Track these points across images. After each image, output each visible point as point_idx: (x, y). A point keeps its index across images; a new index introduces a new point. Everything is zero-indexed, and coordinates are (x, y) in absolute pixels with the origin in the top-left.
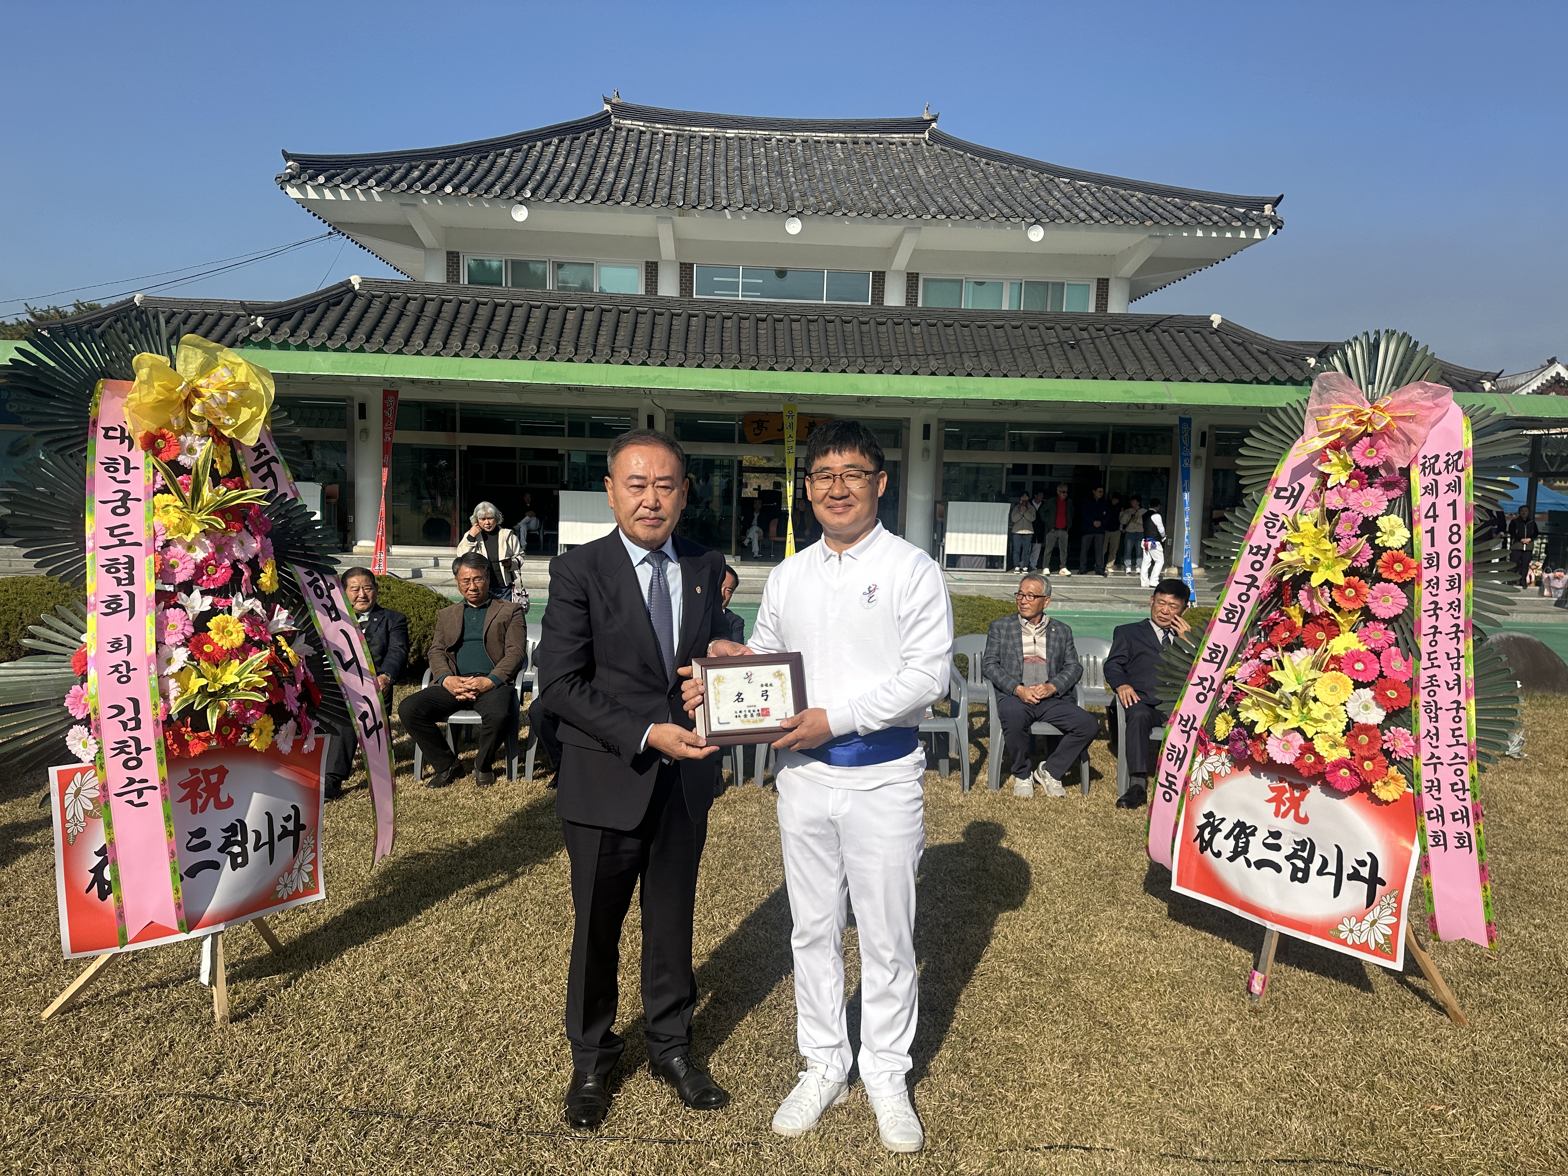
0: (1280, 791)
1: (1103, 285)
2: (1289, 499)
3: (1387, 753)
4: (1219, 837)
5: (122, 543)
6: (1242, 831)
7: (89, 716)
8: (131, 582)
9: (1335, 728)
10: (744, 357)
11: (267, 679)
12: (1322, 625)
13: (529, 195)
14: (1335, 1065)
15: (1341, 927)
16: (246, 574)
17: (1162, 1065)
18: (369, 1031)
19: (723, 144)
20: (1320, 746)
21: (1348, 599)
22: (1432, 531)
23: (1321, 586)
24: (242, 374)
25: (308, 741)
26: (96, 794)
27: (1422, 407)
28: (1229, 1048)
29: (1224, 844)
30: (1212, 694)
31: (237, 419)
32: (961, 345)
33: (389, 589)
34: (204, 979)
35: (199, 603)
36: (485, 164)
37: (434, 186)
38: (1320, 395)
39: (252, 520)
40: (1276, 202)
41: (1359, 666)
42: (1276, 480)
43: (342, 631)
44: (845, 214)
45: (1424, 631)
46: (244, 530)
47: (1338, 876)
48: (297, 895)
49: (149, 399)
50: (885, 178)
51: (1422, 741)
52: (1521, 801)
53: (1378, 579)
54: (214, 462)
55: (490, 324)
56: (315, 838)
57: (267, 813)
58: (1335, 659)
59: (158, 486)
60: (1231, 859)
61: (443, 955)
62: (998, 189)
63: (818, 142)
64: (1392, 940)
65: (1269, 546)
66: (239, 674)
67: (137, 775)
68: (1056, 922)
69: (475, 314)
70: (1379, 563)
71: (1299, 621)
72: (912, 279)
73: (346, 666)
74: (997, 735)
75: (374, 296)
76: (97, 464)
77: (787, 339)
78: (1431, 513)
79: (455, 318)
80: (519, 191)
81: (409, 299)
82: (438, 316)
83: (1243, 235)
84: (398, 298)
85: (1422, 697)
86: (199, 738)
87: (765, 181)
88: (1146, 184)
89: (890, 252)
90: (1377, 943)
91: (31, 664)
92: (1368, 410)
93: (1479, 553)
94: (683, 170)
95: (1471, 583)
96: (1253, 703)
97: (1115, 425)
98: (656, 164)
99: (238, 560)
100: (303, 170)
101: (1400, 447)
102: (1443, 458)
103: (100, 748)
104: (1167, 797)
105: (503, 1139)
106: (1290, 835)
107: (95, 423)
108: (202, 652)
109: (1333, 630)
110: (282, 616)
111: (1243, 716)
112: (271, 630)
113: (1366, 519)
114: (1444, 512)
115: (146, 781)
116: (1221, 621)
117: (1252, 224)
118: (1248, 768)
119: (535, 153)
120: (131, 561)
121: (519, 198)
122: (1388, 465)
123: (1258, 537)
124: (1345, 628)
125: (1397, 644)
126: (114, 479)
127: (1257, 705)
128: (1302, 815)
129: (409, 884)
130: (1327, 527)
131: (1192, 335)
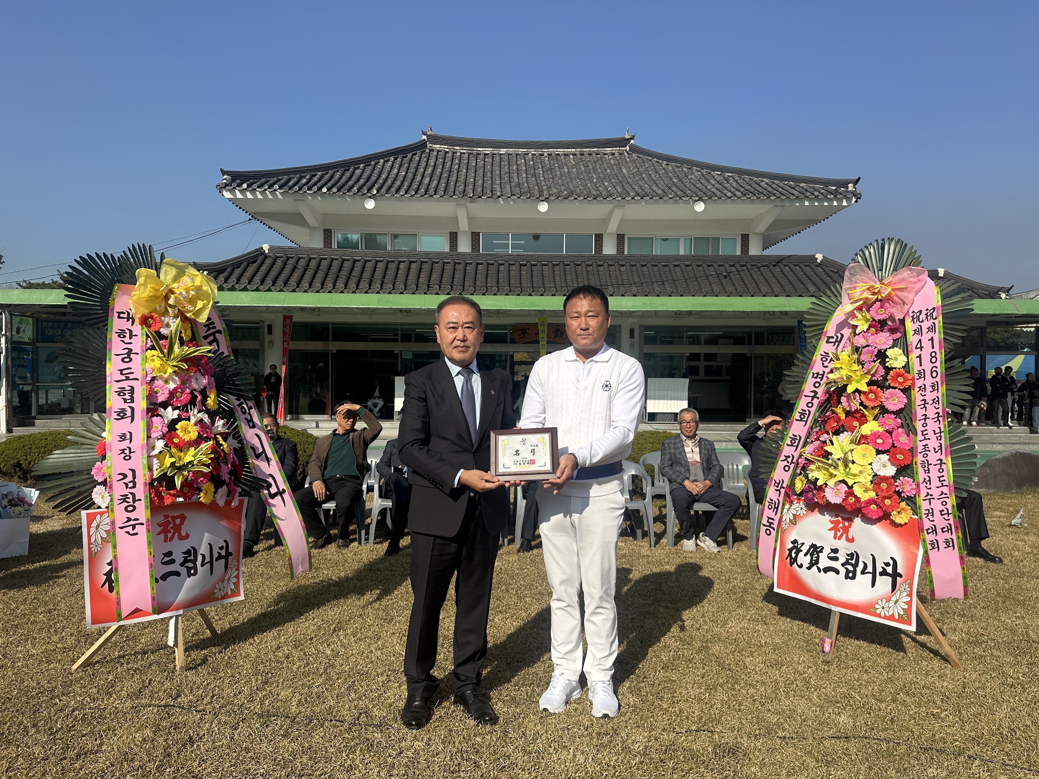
0: (836, 523)
1: (745, 239)
2: (835, 343)
3: (899, 493)
4: (801, 555)
5: (128, 379)
6: (815, 550)
7: (106, 479)
8: (132, 401)
9: (866, 479)
10: (512, 288)
11: (211, 459)
12: (856, 418)
13: (375, 192)
14: (873, 689)
15: (877, 606)
16: (199, 398)
17: (762, 689)
18: (270, 675)
19: (497, 158)
20: (857, 491)
21: (871, 400)
22: (920, 357)
23: (854, 392)
24: (198, 282)
25: (234, 501)
26: (108, 528)
27: (909, 282)
28: (807, 682)
29: (804, 559)
30: (793, 465)
31: (195, 307)
32: (653, 278)
33: (285, 433)
34: (171, 643)
35: (171, 414)
36: (348, 174)
37: (315, 188)
38: (850, 279)
39: (202, 366)
40: (856, 182)
41: (879, 441)
42: (826, 332)
43: (256, 435)
44: (576, 199)
45: (918, 418)
46: (198, 372)
47: (874, 573)
48: (226, 596)
49: (145, 295)
50: (602, 176)
51: (921, 485)
52: (1018, 551)
53: (889, 387)
54: (181, 332)
55: (351, 272)
56: (238, 562)
57: (209, 544)
58: (863, 436)
59: (148, 346)
60: (809, 568)
61: (316, 637)
62: (674, 180)
63: (559, 155)
64: (908, 611)
65: (824, 372)
66: (194, 456)
67: (132, 515)
68: (703, 616)
69: (341, 266)
70: (889, 377)
71: (843, 416)
72: (620, 238)
73: (258, 456)
74: (671, 513)
75: (277, 257)
76: (114, 334)
77: (540, 276)
78: (919, 346)
79: (329, 269)
80: (369, 190)
81: (299, 258)
82: (318, 268)
83: (835, 203)
84: (293, 258)
85: (919, 458)
86: (170, 494)
87: (525, 180)
88: (770, 173)
89: (606, 221)
90: (899, 614)
91: (72, 451)
92: (878, 285)
93: (949, 368)
94: (473, 175)
95: (944, 386)
96: (816, 468)
97: (756, 327)
98: (455, 172)
99: (195, 390)
100: (233, 180)
101: (899, 307)
102: (924, 312)
103: (111, 499)
104: (768, 532)
105: (350, 728)
106: (844, 550)
107: (113, 309)
108: (173, 442)
109: (863, 420)
110: (220, 423)
111: (810, 476)
112: (213, 432)
113: (879, 351)
114: (926, 344)
115: (138, 520)
116: (797, 420)
117: (841, 196)
118: (817, 510)
119: (379, 166)
120: (132, 390)
121: (369, 195)
122: (892, 318)
123: (817, 367)
124: (870, 418)
125: (902, 426)
126: (123, 341)
127: (819, 468)
128: (850, 537)
129: (296, 600)
130: (856, 356)
131: (804, 268)
